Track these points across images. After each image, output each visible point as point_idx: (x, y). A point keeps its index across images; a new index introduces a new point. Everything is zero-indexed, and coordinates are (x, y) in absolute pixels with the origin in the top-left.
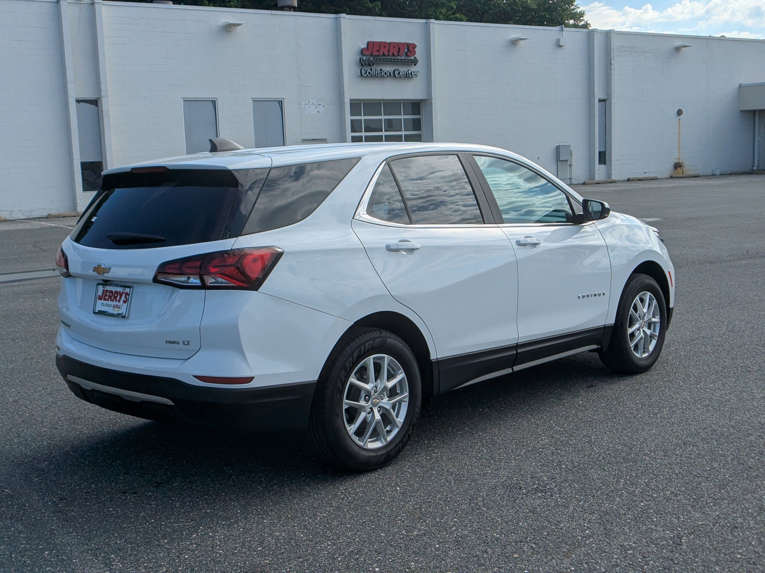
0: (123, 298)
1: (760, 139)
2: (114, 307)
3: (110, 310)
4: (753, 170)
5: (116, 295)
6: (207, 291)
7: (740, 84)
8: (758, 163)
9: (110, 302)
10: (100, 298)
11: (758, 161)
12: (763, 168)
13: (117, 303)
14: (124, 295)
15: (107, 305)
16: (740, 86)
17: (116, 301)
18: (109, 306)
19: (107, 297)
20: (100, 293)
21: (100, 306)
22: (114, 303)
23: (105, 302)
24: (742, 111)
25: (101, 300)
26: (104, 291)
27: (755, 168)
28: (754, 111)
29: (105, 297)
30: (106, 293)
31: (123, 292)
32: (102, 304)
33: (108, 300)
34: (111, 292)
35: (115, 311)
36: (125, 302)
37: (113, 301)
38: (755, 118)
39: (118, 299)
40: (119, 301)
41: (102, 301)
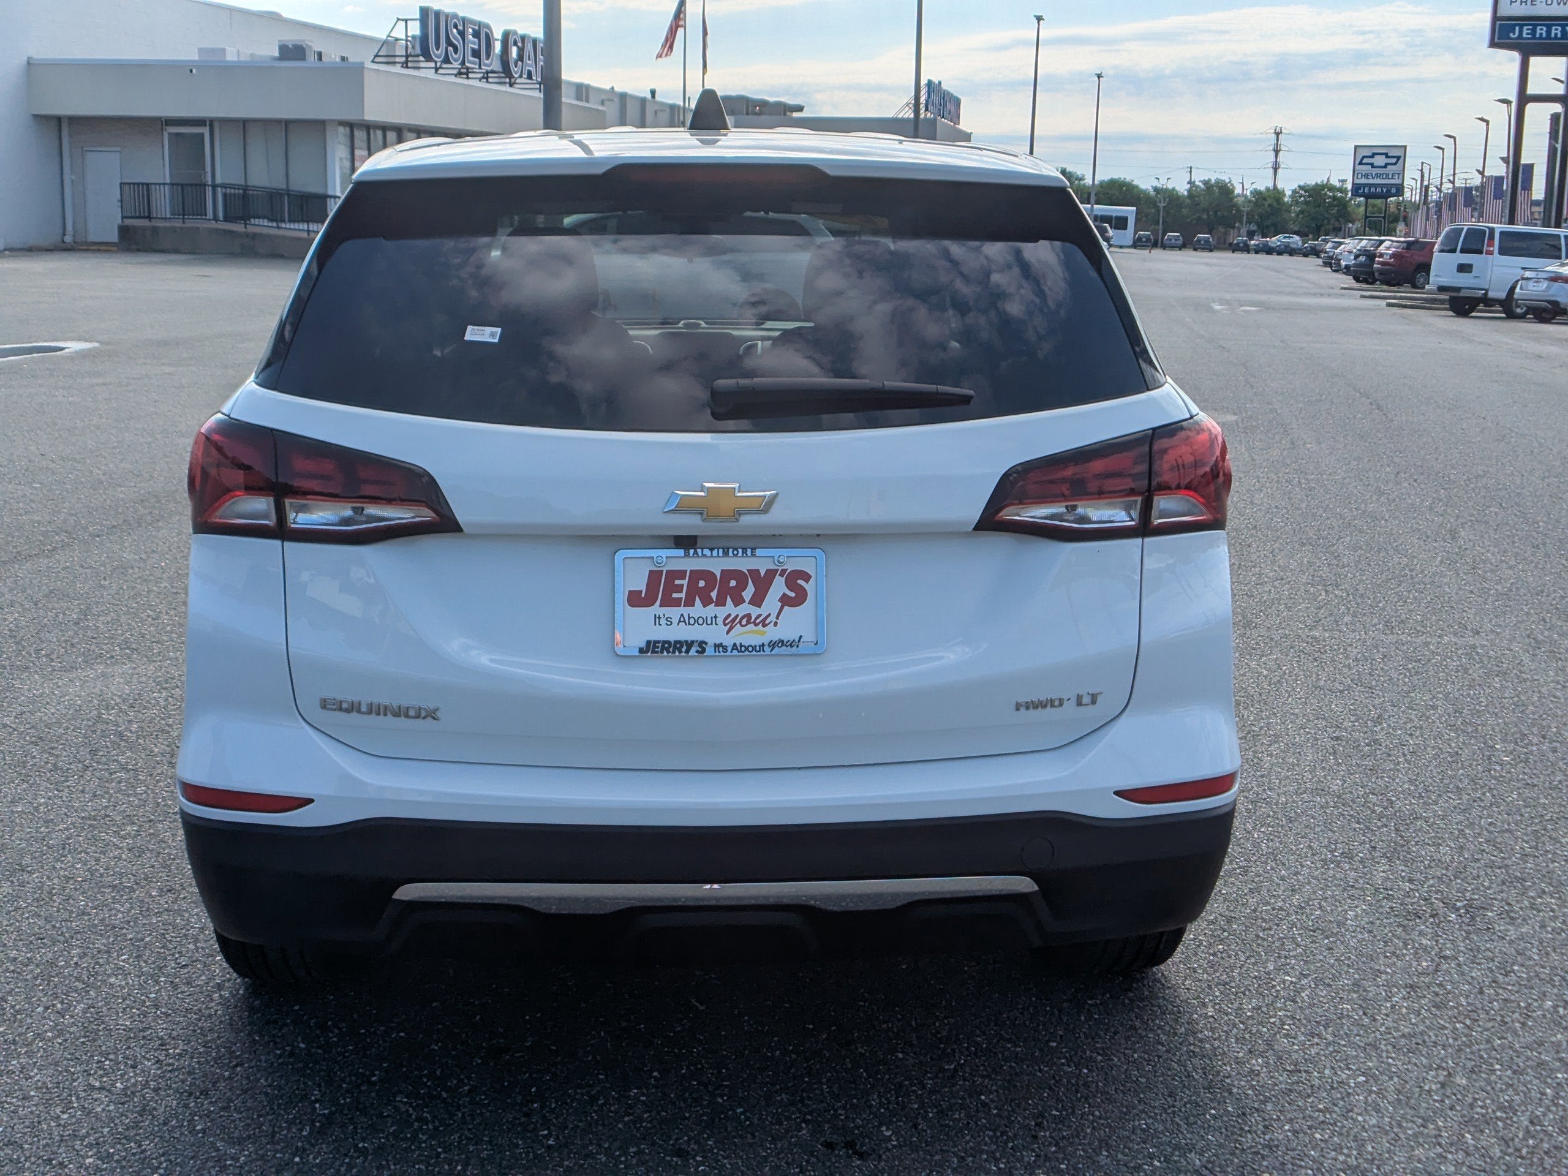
0: (779, 587)
1: (73, 177)
2: (730, 623)
3: (714, 634)
4: (63, 242)
5: (733, 583)
6: (1147, 540)
7: (29, 58)
8: (73, 229)
9: (698, 609)
10: (640, 601)
11: (74, 223)
12: (83, 239)
13: (746, 608)
14: (778, 581)
15: (686, 621)
16: (30, 63)
17: (738, 602)
18: (703, 621)
19: (679, 595)
20: (636, 582)
21: (647, 625)
22: (729, 608)
23: (674, 612)
24: (37, 117)
25: (647, 605)
26: (657, 573)
27: (68, 239)
28: (59, 119)
29: (667, 596)
30: (671, 581)
31: (771, 572)
32: (657, 618)
33: (690, 603)
34: (707, 575)
35: (740, 636)
36: (792, 601)
37: (721, 602)
38: (60, 130)
39: (748, 594)
40: (757, 601)
41: (656, 609)
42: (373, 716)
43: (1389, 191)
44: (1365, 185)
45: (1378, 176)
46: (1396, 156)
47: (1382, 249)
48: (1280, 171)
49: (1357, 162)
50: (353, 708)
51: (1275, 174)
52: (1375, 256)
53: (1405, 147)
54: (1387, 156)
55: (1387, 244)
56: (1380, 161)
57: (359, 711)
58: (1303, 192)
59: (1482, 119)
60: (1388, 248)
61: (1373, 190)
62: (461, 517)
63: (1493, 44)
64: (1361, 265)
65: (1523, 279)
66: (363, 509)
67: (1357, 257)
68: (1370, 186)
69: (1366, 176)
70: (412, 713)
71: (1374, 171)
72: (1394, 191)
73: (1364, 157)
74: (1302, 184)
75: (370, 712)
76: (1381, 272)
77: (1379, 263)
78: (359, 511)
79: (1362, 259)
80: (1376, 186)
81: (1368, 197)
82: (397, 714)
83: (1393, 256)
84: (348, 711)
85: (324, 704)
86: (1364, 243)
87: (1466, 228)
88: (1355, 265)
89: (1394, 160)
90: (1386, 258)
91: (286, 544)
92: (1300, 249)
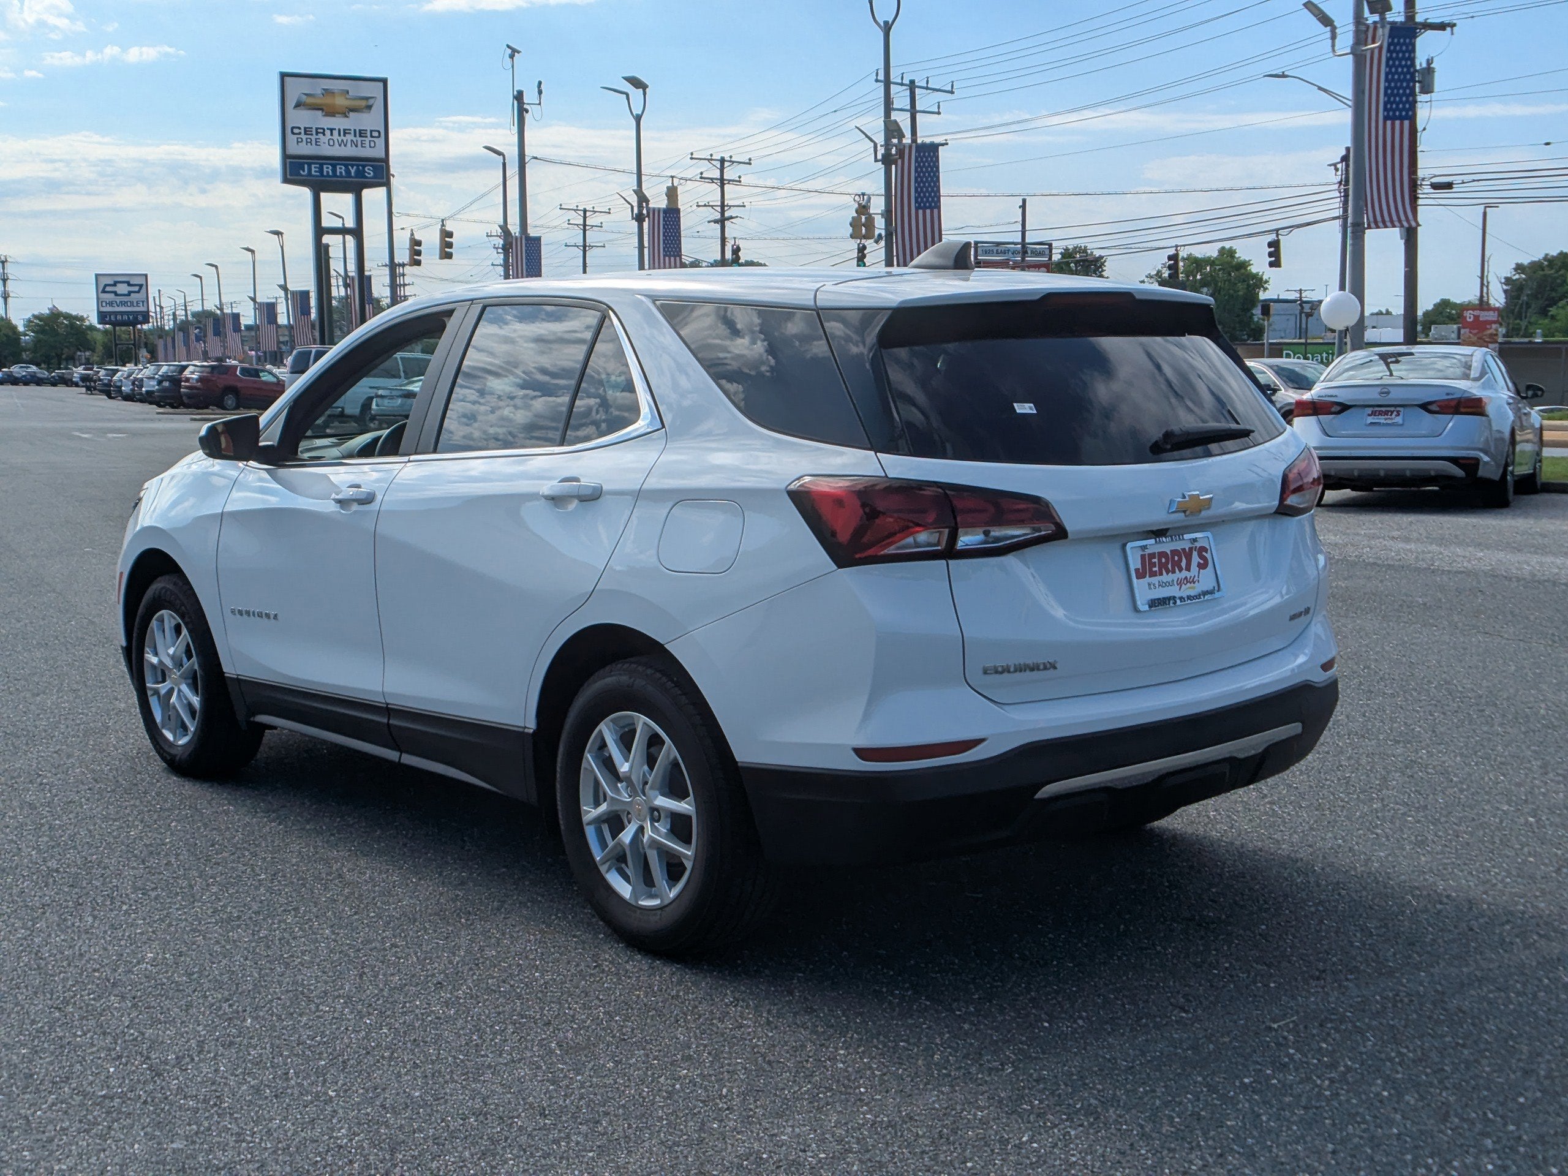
0: (1196, 559)
2: (1180, 583)
3: (1176, 591)
5: (1176, 558)
9: (1166, 577)
10: (1140, 575)
13: (1185, 573)
14: (1195, 554)
15: (1162, 585)
17: (1181, 570)
18: (1169, 584)
19: (1156, 569)
20: (1135, 563)
21: (1145, 590)
22: (1178, 575)
23: (1155, 580)
25: (1144, 577)
26: (1143, 557)
29: (1150, 570)
30: (1150, 560)
31: (1191, 549)
32: (1149, 584)
33: (1161, 574)
34: (1166, 554)
35: (1187, 590)
36: (1202, 566)
37: (1174, 572)
39: (1184, 564)
40: (1188, 569)
41: (1148, 579)
42: (1018, 674)
43: (136, 318)
44: (110, 313)
45: (123, 304)
46: (138, 284)
47: (187, 373)
48: (10, 300)
49: (100, 290)
50: (1006, 670)
51: (6, 304)
52: (180, 381)
53: (146, 276)
54: (129, 284)
55: (191, 368)
56: (122, 289)
57: (1009, 672)
58: (37, 321)
59: (248, 249)
60: (192, 373)
61: (119, 317)
62: (1069, 527)
63: (286, 180)
64: (164, 390)
65: (377, 396)
66: (989, 532)
67: (160, 382)
68: (116, 313)
69: (111, 304)
70: (1042, 667)
71: (119, 299)
72: (140, 318)
73: (107, 285)
74: (36, 313)
75: (1015, 671)
76: (189, 396)
77: (186, 387)
78: (986, 533)
79: (166, 384)
80: (122, 313)
81: (114, 324)
82: (1032, 670)
83: (200, 380)
84: (1002, 673)
85: (985, 672)
86: (164, 369)
87: (314, 351)
88: (158, 391)
89: (136, 289)
90: (193, 383)
91: (950, 562)
92: (47, 379)
